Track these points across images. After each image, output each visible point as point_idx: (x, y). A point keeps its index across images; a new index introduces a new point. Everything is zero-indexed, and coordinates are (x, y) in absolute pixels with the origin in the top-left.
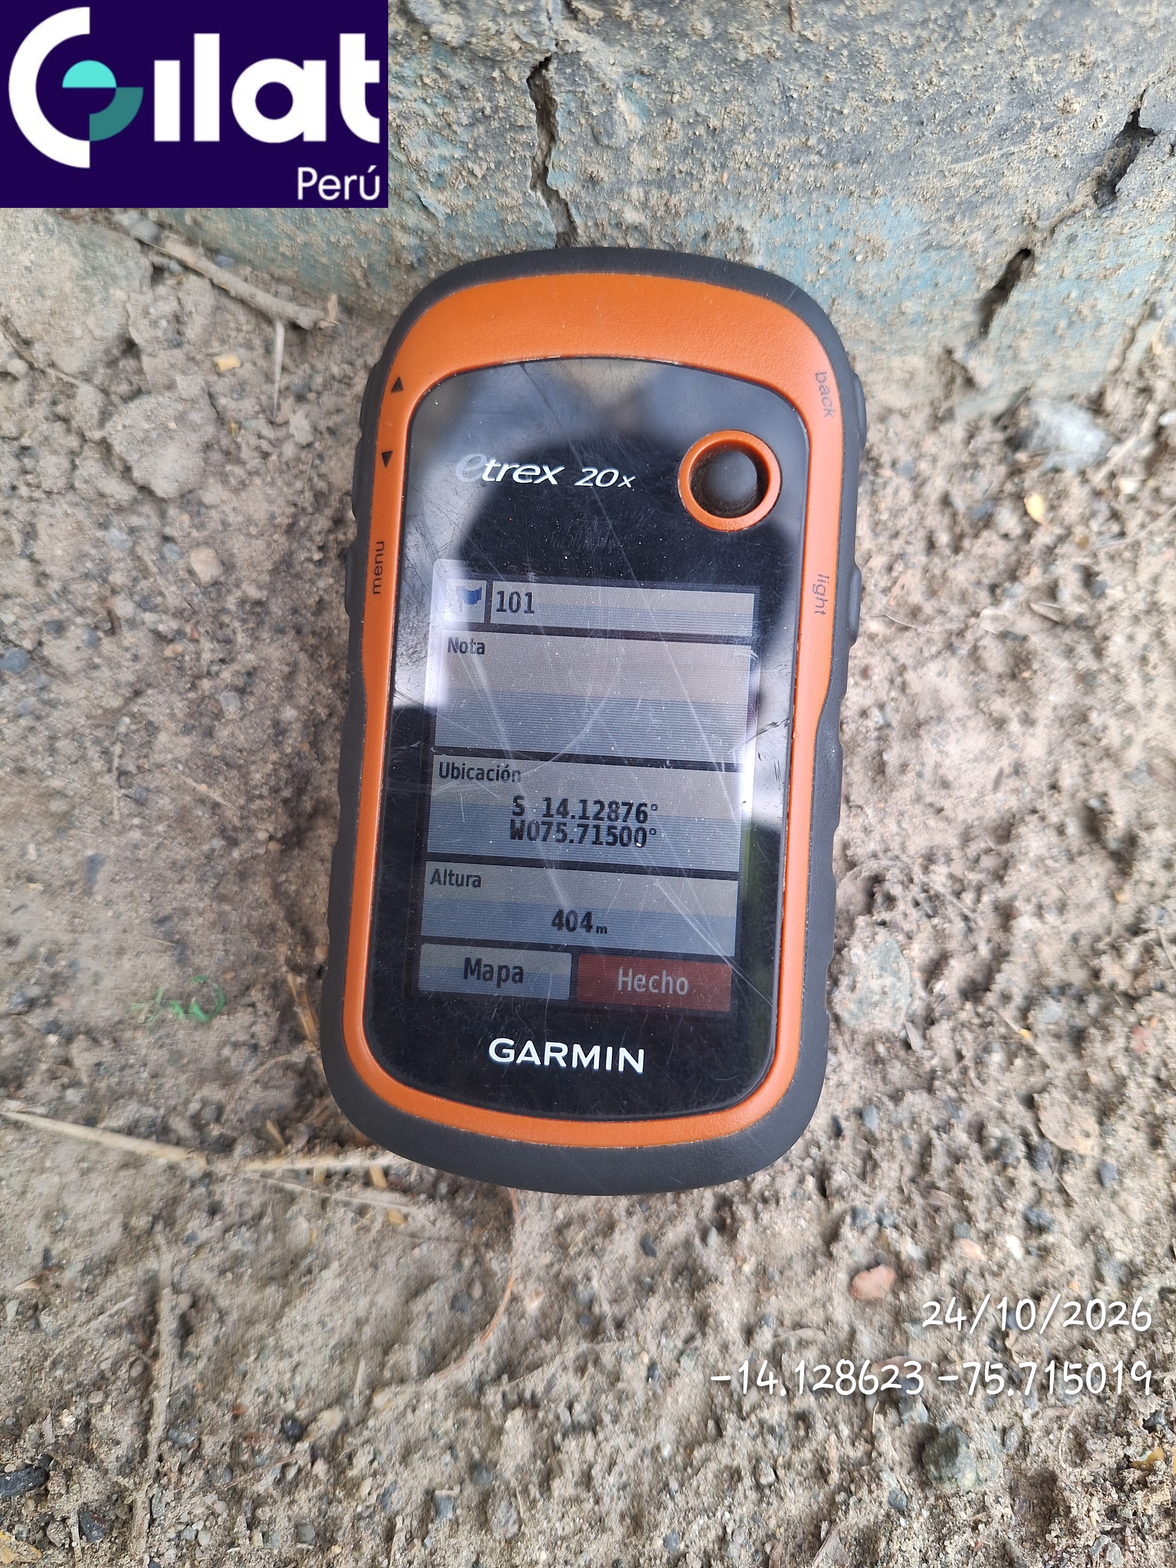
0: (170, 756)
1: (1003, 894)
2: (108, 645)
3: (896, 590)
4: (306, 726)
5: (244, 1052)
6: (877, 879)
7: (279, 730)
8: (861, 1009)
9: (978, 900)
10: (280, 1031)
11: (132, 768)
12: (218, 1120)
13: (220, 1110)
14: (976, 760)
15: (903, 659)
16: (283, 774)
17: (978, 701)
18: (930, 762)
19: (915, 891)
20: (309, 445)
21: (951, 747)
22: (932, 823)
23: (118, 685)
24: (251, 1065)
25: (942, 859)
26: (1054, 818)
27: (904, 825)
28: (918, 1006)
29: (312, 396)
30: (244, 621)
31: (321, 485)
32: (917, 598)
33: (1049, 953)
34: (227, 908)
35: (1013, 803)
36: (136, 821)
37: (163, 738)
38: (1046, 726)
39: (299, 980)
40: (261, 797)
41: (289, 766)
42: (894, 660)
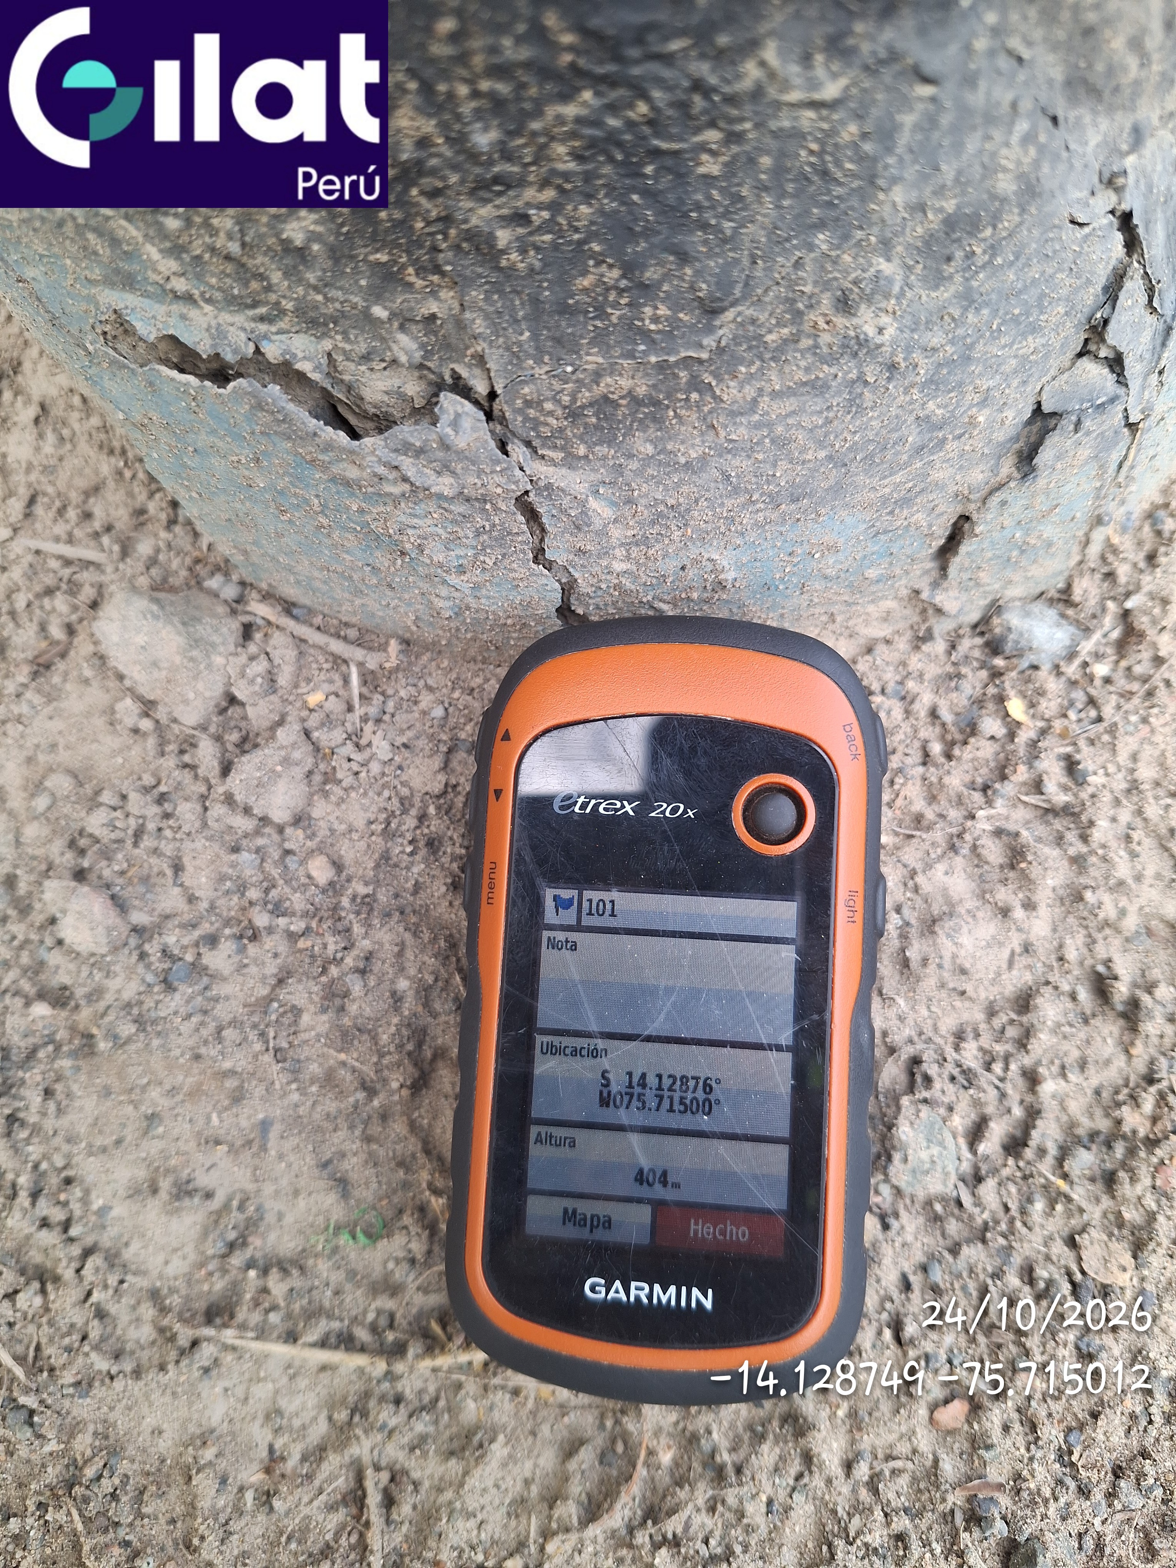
0: (313, 1033)
1: (1027, 1061)
2: (252, 949)
3: (899, 802)
4: (418, 992)
5: (405, 1266)
6: (916, 1061)
7: (397, 999)
8: (915, 1177)
9: (1006, 1069)
10: (431, 1243)
11: (285, 1045)
12: (391, 1326)
13: (392, 1317)
14: (988, 945)
15: (912, 863)
16: (405, 1032)
17: (984, 892)
18: (947, 955)
19: (950, 1068)
20: (391, 760)
21: (965, 939)
22: (958, 1004)
23: (264, 977)
24: (412, 1276)
25: (971, 1035)
26: (1066, 987)
27: (933, 1009)
28: (966, 1167)
29: (387, 718)
30: (358, 913)
31: (405, 792)
32: (919, 805)
33: (1075, 1107)
34: (375, 1147)
35: (1028, 978)
36: (294, 1086)
37: (306, 1019)
38: (1049, 906)
39: (441, 1201)
40: (389, 1053)
41: (409, 1025)
42: (905, 866)
